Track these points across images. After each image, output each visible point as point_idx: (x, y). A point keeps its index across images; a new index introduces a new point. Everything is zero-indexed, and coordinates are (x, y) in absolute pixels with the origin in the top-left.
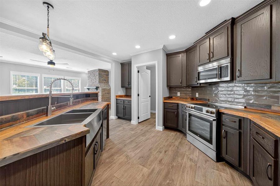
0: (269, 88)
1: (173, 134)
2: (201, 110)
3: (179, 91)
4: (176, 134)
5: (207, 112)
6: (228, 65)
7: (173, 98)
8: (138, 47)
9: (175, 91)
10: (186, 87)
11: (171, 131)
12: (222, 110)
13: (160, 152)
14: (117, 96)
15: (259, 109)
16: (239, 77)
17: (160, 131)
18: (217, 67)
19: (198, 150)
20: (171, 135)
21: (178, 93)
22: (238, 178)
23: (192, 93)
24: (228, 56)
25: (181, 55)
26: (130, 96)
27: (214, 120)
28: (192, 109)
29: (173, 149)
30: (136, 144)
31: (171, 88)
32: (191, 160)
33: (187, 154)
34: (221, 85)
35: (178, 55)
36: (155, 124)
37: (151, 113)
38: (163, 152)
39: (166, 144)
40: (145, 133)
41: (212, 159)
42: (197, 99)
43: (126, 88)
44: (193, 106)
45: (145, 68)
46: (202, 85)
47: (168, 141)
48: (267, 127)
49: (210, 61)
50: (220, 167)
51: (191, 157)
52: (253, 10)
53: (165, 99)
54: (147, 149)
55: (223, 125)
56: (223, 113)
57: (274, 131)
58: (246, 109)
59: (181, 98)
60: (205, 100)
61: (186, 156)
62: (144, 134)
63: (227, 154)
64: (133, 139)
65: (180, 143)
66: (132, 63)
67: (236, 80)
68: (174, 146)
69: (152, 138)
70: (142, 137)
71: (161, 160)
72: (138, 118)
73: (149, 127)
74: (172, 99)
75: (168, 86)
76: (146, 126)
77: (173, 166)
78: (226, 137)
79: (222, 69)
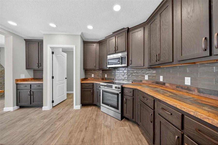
0: (141, 71)
1: (90, 109)
2: (111, 87)
3: (93, 73)
4: (92, 108)
5: (116, 88)
6: (126, 57)
7: (89, 78)
8: (53, 25)
9: (90, 73)
10: (99, 70)
11: (87, 107)
12: (124, 86)
13: (81, 131)
14: (17, 80)
15: (138, 82)
16: (131, 64)
17: (78, 110)
18: (120, 57)
19: (109, 116)
20: (88, 110)
21: (92, 74)
22: (133, 126)
23: (102, 75)
24: (126, 50)
25: (95, 45)
26: (41, 79)
27: (120, 93)
28: (105, 87)
29: (92, 123)
30: (51, 134)
31: (86, 70)
32: (107, 126)
33: (103, 122)
34: (120, 69)
35: (93, 44)
36: (72, 104)
37: (67, 94)
38: (84, 130)
39: (86, 120)
40: (62, 116)
41: (118, 120)
42: (106, 79)
43: (34, 70)
44: (106, 84)
45: (61, 50)
46: (110, 69)
47: (87, 117)
48: (149, 93)
49: (116, 53)
50: (123, 123)
51: (106, 124)
52: (137, 27)
53: (82, 80)
54: (67, 134)
55: (125, 95)
56: (125, 88)
57: (153, 95)
58: (133, 84)
59: (95, 79)
60: (111, 79)
61: (102, 125)
62: (60, 119)
63: (126, 113)
64: (46, 129)
65: (97, 115)
66: (44, 42)
67: (129, 66)
68: (92, 119)
69: (70, 120)
70: (58, 123)
71: (84, 139)
72: (53, 102)
73: (66, 109)
74: (87, 80)
75: (84, 69)
76: (63, 108)
77: (95, 139)
78: (126, 103)
79: (123, 59)
